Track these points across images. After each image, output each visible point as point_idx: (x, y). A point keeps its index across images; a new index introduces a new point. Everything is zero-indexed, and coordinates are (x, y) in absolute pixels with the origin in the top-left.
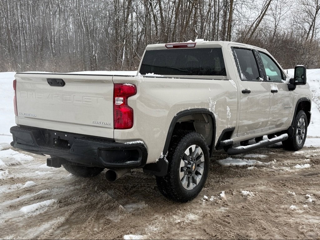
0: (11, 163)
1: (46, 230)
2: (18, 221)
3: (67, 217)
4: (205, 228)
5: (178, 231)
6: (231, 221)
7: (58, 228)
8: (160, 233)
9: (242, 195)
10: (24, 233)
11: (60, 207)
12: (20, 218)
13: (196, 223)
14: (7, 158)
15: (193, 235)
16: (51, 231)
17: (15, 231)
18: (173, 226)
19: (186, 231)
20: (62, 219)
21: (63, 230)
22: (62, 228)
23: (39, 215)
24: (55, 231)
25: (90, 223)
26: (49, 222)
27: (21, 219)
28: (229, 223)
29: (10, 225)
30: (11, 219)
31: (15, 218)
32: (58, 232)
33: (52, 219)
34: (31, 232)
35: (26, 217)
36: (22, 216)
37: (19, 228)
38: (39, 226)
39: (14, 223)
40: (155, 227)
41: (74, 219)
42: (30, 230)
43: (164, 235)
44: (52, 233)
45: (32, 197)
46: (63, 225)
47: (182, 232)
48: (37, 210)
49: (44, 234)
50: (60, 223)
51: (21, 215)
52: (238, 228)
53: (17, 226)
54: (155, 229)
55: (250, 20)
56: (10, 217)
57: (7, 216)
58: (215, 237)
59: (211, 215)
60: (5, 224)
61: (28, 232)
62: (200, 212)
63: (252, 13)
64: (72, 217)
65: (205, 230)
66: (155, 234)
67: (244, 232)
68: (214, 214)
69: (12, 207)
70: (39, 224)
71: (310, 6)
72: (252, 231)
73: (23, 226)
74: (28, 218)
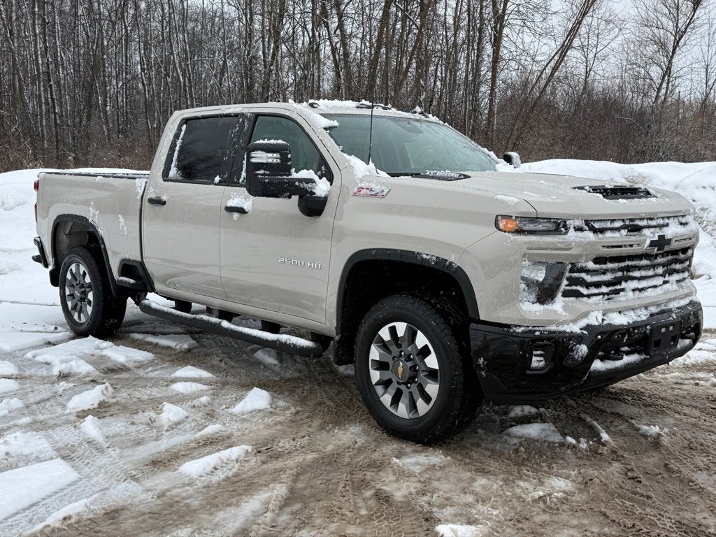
0: (106, 366)
1: (257, 515)
2: (184, 494)
3: (290, 483)
4: (603, 509)
5: (546, 517)
6: (651, 494)
7: (281, 508)
8: (511, 520)
9: (645, 436)
10: (210, 521)
11: (264, 463)
12: (187, 488)
13: (577, 498)
14: (93, 355)
15: (583, 525)
16: (269, 515)
17: (188, 518)
18: (529, 504)
19: (564, 517)
20: (280, 490)
21: (292, 513)
22: (288, 510)
23: (224, 480)
24: (278, 515)
25: (346, 498)
26: (256, 497)
27: (190, 490)
28: (649, 497)
29: (171, 506)
30: (168, 490)
31: (175, 487)
32: (284, 518)
33: (257, 490)
34: (224, 519)
35: (200, 485)
36: (189, 485)
37: (195, 511)
38: (237, 505)
39: (177, 499)
40: (492, 508)
41: (305, 488)
42: (221, 515)
43: (520, 525)
44: (273, 520)
45: (192, 441)
46: (286, 502)
47: (556, 518)
48: (215, 469)
49: (259, 524)
50: (280, 498)
51: (187, 482)
52: (671, 508)
53: (187, 505)
54: (495, 512)
55: (538, 58)
56: (166, 487)
57: (157, 485)
58: (634, 530)
59: (601, 481)
60: (159, 502)
61: (217, 519)
62: (573, 473)
63: (541, 44)
64: (300, 485)
65: (605, 515)
66: (499, 522)
67: (688, 515)
68: (607, 479)
69: (157, 464)
70: (234, 500)
71: (662, 31)
72: (705, 515)
73: (202, 507)
74: (204, 487)
